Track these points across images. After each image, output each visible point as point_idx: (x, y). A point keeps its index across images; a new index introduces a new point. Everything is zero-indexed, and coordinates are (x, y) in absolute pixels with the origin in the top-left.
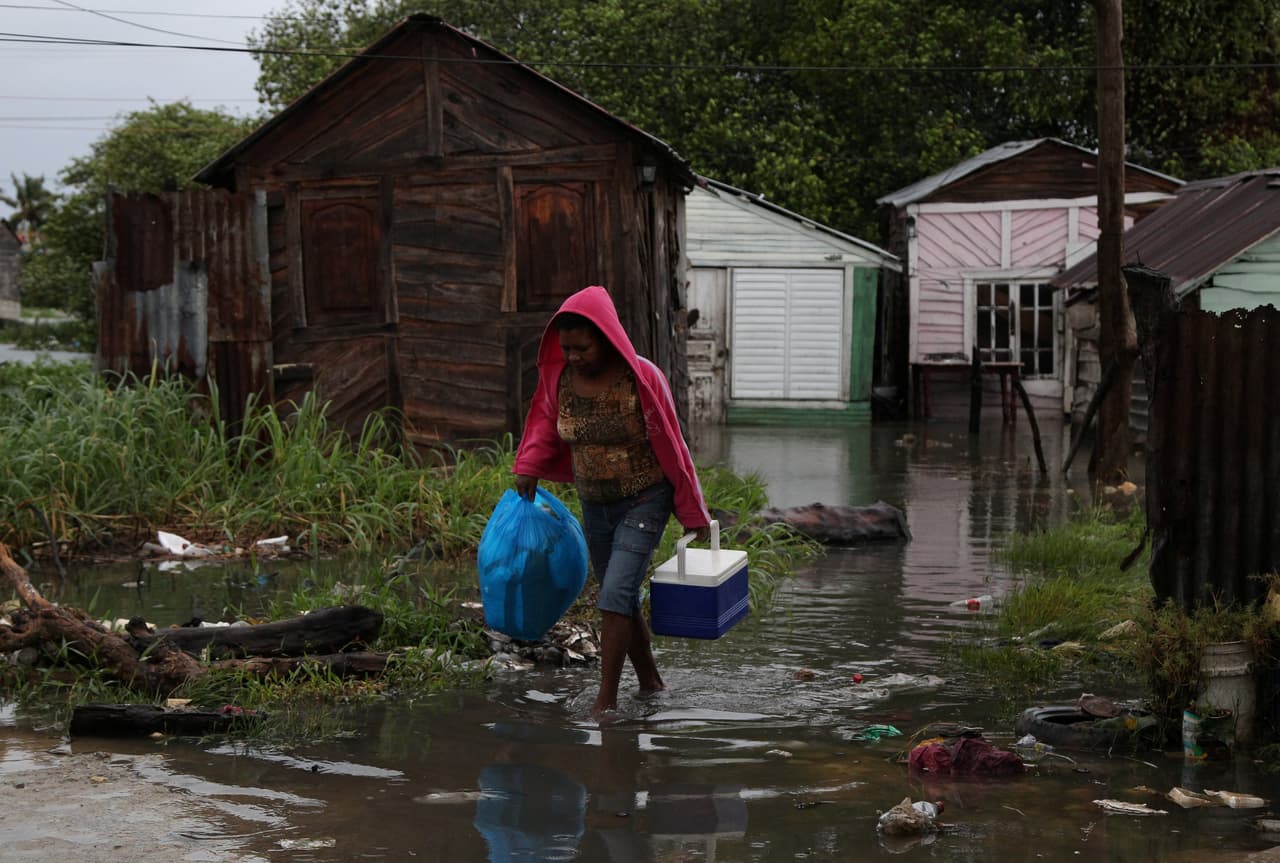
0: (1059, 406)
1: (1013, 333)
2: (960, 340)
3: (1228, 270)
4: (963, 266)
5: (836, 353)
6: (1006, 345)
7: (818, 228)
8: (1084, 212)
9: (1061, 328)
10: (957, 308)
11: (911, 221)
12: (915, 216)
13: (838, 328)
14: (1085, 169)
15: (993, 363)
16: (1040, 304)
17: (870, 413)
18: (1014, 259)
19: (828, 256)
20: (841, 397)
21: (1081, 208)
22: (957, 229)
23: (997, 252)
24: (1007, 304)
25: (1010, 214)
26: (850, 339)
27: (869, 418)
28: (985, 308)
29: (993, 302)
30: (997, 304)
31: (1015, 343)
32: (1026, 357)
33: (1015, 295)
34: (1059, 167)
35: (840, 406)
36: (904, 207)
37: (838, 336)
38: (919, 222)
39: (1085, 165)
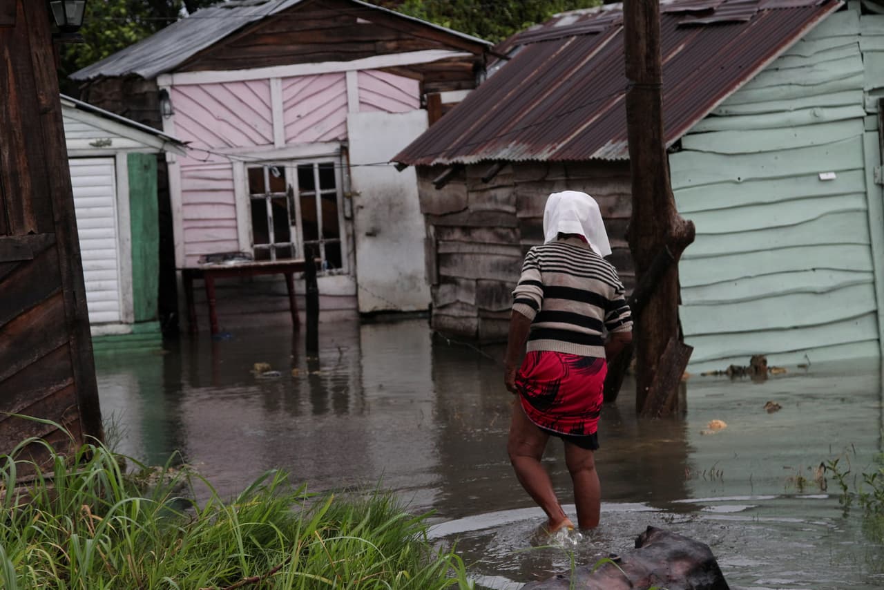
0: (352, 306)
1: (294, 224)
2: (234, 237)
3: (701, 128)
4: (231, 147)
5: (113, 263)
6: (287, 239)
7: (79, 107)
8: (363, 76)
9: (348, 214)
10: (227, 198)
11: (163, 95)
12: (168, 89)
13: (112, 231)
14: (360, 24)
15: (274, 261)
16: (322, 187)
17: (160, 335)
18: (290, 135)
19: (94, 141)
20: (123, 319)
21: (359, 71)
22: (220, 103)
23: (269, 127)
24: (284, 190)
25: (280, 81)
26: (129, 244)
27: (160, 342)
28: (259, 195)
29: (268, 187)
30: (273, 190)
31: (296, 235)
32: (310, 251)
33: (292, 178)
34: (330, 24)
35: (122, 329)
36: (154, 79)
37: (112, 242)
38: (173, 95)
39: (360, 20)
